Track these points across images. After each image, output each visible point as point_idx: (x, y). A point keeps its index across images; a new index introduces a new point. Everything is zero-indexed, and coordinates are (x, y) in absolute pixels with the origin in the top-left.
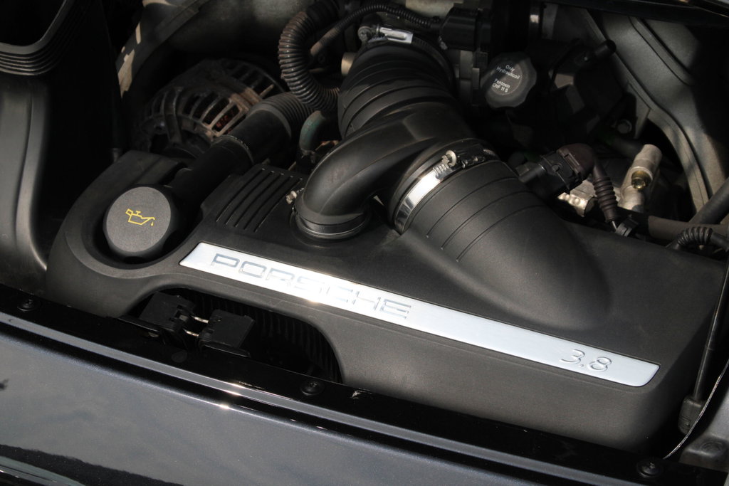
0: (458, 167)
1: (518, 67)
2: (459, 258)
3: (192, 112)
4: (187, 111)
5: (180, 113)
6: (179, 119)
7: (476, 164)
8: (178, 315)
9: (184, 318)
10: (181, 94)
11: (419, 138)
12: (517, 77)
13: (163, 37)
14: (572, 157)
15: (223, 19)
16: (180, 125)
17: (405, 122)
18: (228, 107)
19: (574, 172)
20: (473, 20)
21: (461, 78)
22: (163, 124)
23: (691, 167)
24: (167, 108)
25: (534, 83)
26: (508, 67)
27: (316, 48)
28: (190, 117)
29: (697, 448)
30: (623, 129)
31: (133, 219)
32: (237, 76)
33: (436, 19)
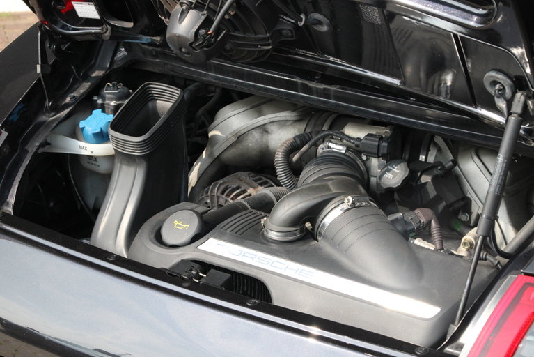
0: (353, 206)
1: (399, 166)
2: (345, 252)
3: (225, 194)
4: (223, 193)
5: (219, 194)
6: (218, 197)
7: (363, 206)
8: (191, 270)
9: (194, 272)
10: (221, 184)
11: (334, 191)
12: (398, 171)
13: (216, 154)
14: (420, 214)
15: (250, 145)
16: (218, 202)
17: (329, 183)
18: (246, 194)
19: (420, 222)
20: (378, 139)
21: (372, 176)
22: (209, 201)
23: (501, 244)
24: (212, 190)
25: (407, 175)
26: (394, 166)
27: (295, 158)
28: (224, 196)
29: (452, 348)
30: (464, 217)
31: (178, 225)
32: (256, 181)
33: (359, 139)
